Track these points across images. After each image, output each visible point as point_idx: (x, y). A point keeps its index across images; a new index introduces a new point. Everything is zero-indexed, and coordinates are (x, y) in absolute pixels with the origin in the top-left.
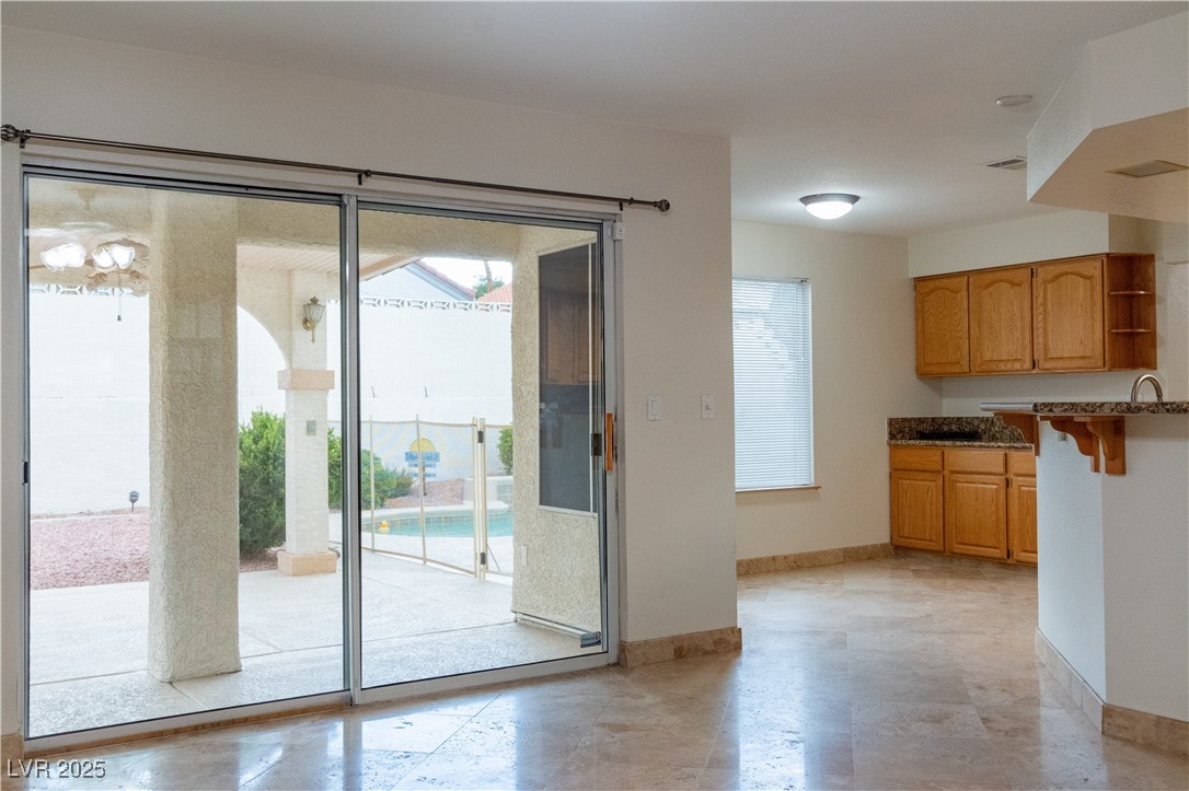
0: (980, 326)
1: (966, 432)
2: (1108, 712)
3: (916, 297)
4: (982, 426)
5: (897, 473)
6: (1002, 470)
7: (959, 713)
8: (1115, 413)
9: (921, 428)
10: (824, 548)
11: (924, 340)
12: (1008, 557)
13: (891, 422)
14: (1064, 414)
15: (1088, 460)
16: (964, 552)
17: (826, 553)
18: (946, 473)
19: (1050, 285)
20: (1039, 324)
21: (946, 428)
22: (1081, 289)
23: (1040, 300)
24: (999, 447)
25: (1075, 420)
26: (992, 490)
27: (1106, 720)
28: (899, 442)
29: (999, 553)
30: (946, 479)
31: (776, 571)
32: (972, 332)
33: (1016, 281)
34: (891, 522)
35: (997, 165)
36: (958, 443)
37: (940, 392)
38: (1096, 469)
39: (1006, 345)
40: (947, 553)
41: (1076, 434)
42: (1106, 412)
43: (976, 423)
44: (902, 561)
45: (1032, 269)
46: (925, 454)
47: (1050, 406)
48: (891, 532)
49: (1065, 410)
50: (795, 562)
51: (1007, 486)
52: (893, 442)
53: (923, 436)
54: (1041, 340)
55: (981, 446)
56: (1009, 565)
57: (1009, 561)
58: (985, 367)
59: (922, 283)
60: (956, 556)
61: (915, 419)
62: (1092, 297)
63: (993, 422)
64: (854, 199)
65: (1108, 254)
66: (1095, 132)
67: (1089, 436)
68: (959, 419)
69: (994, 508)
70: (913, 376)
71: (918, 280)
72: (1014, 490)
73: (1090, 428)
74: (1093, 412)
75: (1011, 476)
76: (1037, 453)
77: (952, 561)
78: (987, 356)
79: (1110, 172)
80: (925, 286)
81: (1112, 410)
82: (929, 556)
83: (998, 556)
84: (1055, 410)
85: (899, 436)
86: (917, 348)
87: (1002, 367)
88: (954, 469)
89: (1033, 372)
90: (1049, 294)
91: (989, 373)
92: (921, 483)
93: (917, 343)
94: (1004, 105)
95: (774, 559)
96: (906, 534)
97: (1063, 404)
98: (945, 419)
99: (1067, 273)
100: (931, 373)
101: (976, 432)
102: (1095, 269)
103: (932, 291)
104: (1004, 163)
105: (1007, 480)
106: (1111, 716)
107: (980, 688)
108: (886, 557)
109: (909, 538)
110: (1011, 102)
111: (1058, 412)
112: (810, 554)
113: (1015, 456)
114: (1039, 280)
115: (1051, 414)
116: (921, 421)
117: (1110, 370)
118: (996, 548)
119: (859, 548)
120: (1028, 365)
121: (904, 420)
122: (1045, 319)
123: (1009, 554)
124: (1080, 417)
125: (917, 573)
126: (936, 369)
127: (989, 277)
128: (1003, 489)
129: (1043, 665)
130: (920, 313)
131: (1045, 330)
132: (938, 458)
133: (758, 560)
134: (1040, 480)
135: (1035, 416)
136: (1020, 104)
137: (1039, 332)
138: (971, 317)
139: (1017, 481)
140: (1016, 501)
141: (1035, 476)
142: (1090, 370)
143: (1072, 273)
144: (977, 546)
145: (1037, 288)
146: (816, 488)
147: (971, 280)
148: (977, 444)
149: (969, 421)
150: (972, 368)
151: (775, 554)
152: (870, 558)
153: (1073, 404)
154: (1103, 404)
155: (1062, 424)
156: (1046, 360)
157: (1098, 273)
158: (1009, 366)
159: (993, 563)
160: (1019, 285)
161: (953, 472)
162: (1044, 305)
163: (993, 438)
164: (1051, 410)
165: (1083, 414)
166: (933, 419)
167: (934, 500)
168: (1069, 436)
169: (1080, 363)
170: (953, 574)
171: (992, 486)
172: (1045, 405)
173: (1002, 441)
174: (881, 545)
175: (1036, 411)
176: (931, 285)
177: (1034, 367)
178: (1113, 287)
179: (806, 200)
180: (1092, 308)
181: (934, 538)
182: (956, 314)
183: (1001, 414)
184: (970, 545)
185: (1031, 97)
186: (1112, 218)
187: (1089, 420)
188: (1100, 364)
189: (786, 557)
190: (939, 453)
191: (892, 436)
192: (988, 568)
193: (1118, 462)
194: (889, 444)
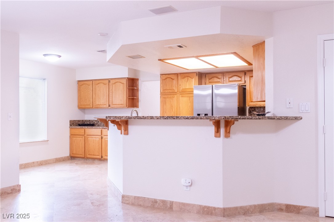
0: (95, 95)
1: (91, 124)
2: (123, 197)
3: (78, 86)
4: (96, 122)
5: (72, 135)
6: (100, 134)
7: (85, 202)
8: (126, 119)
9: (79, 123)
10: (50, 158)
11: (80, 98)
12: (102, 158)
13: (70, 121)
14: (113, 119)
15: (120, 131)
16: (90, 157)
17: (50, 160)
18: (86, 135)
19: (113, 85)
20: (111, 95)
21: (86, 123)
22: (121, 86)
23: (111, 89)
24: (100, 128)
25: (116, 121)
26: (98, 140)
27: (123, 199)
28: (73, 127)
29: (99, 157)
30: (85, 137)
31: (34, 166)
32: (93, 96)
33: (105, 83)
34: (70, 150)
35: (99, 51)
36: (89, 127)
37: (85, 113)
38: (121, 134)
39: (102, 100)
40: (85, 158)
41: (117, 125)
42: (123, 119)
43: (94, 121)
44: (73, 161)
45: (109, 80)
46: (80, 130)
47: (110, 117)
48: (70, 153)
49: (114, 118)
50: (40, 163)
51: (102, 139)
52: (71, 127)
53: (80, 125)
54: (111, 99)
55: (95, 128)
56: (102, 160)
57: (102, 159)
58: (97, 106)
59: (80, 82)
60: (88, 158)
61: (77, 121)
62: (124, 88)
63: (98, 121)
64: (60, 56)
65: (128, 78)
66: (122, 46)
67: (120, 125)
68: (90, 120)
69: (98, 145)
70: (77, 108)
71: (79, 81)
72: (103, 139)
73: (120, 123)
74: (120, 119)
75: (103, 136)
76: (108, 130)
77: (86, 160)
78: (97, 103)
79: (126, 56)
80: (80, 83)
81: (125, 118)
82: (80, 159)
83: (99, 158)
84: (111, 118)
85: (73, 125)
86: (78, 101)
87: (101, 106)
88: (87, 134)
89: (109, 108)
90: (113, 87)
91: (97, 108)
92: (79, 138)
93: (78, 99)
94: (101, 35)
95: (33, 163)
96: (74, 153)
97: (113, 116)
98: (86, 120)
99: (118, 82)
100: (82, 108)
101: (94, 124)
102: (124, 81)
103: (82, 85)
104: (101, 51)
105: (102, 137)
106: (124, 198)
107: (92, 194)
108: (68, 160)
109: (75, 154)
110: (102, 35)
111: (112, 119)
112: (45, 160)
113: (104, 130)
114: (111, 83)
115: (110, 119)
116: (79, 121)
117: (128, 108)
118: (98, 155)
119: (60, 158)
120: (108, 106)
121: (74, 121)
122: (112, 94)
123: (102, 157)
124: (117, 120)
125: (76, 164)
126: (83, 107)
127: (98, 82)
128: (101, 140)
129: (108, 186)
130: (79, 90)
131: (112, 97)
132: (84, 131)
133: (28, 163)
134: (109, 137)
135: (107, 120)
136: (105, 35)
137: (111, 97)
138: (93, 92)
139: (104, 137)
140: (104, 143)
141: (107, 136)
142: (123, 108)
143: (119, 82)
144: (94, 155)
145: (110, 86)
146: (47, 141)
147: (93, 82)
148: (94, 127)
149: (92, 121)
150: (93, 106)
151: (34, 161)
152: (63, 160)
153: (116, 117)
154: (123, 117)
155: (113, 122)
156: (112, 105)
157: (125, 83)
158: (103, 106)
159: (98, 160)
160: (106, 84)
161: (87, 135)
162: (112, 90)
163: (99, 126)
164: (110, 118)
165: (118, 119)
166: (82, 120)
167: (82, 143)
168: (115, 125)
169: (121, 106)
170: (87, 163)
171: (98, 139)
172: (109, 117)
173: (101, 127)
174: (67, 157)
175: (106, 118)
176: (82, 83)
177: (109, 106)
178: (129, 87)
179: (45, 55)
180: (124, 92)
181: (82, 154)
182: (89, 91)
183: (99, 119)
184: (91, 155)
185: (107, 34)
186: (129, 68)
187: (119, 121)
188: (125, 106)
189: (37, 162)
190: (84, 130)
191: (71, 125)
192: (96, 161)
193: (127, 131)
194: (70, 128)
